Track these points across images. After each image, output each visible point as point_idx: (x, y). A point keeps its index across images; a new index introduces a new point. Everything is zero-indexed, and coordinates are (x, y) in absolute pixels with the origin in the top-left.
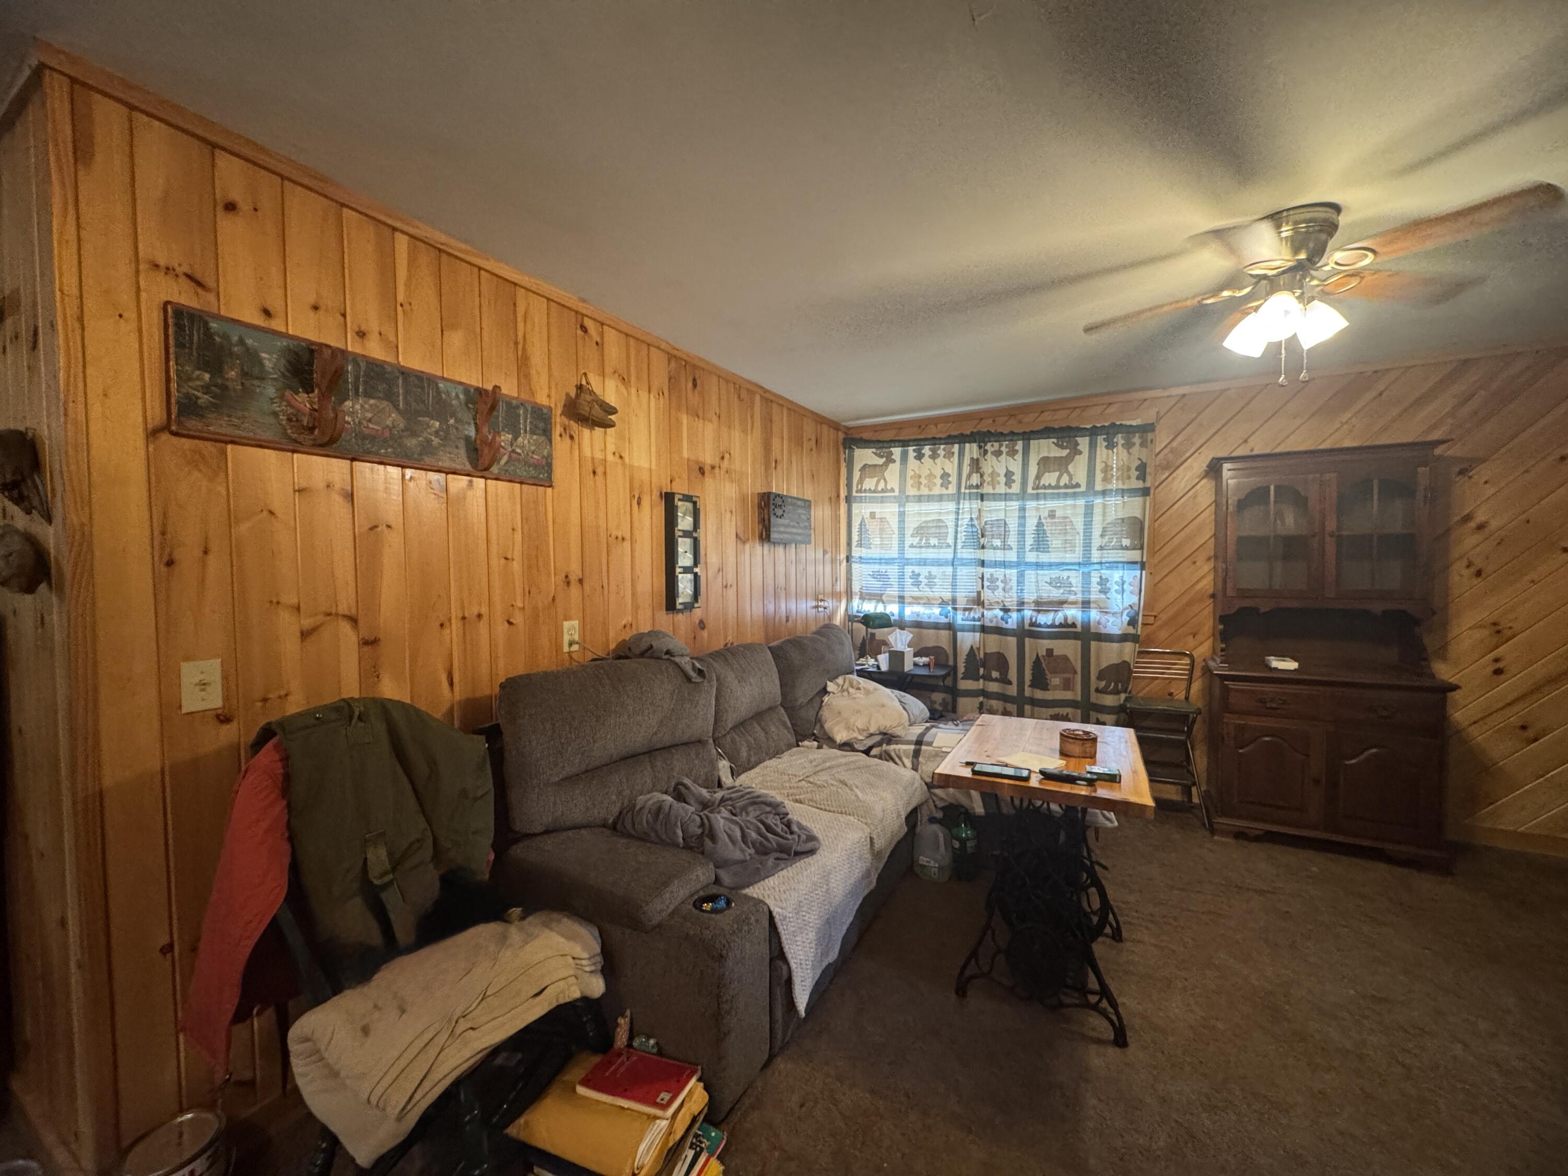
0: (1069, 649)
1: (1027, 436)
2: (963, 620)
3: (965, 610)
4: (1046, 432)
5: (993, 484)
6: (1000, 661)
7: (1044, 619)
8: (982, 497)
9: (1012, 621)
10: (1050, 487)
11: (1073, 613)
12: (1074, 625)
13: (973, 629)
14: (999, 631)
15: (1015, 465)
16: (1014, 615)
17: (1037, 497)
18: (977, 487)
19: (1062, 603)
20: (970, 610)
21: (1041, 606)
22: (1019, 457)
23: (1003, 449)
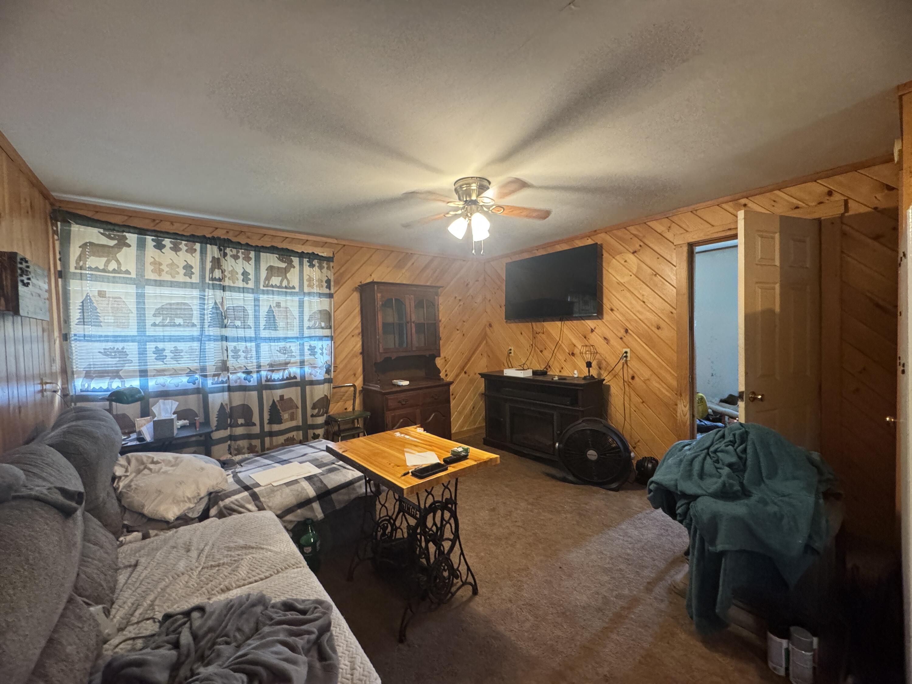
0: (293, 393)
1: (259, 249)
2: (213, 384)
3: (214, 375)
4: (272, 249)
5: (233, 278)
6: (246, 411)
7: (276, 376)
8: (224, 288)
9: (254, 380)
10: (276, 286)
11: (294, 370)
12: (295, 377)
13: (222, 390)
14: (243, 388)
15: (250, 268)
16: (255, 375)
17: (268, 292)
18: (220, 280)
19: (287, 364)
20: (218, 375)
21: (273, 367)
22: (252, 262)
23: (240, 254)
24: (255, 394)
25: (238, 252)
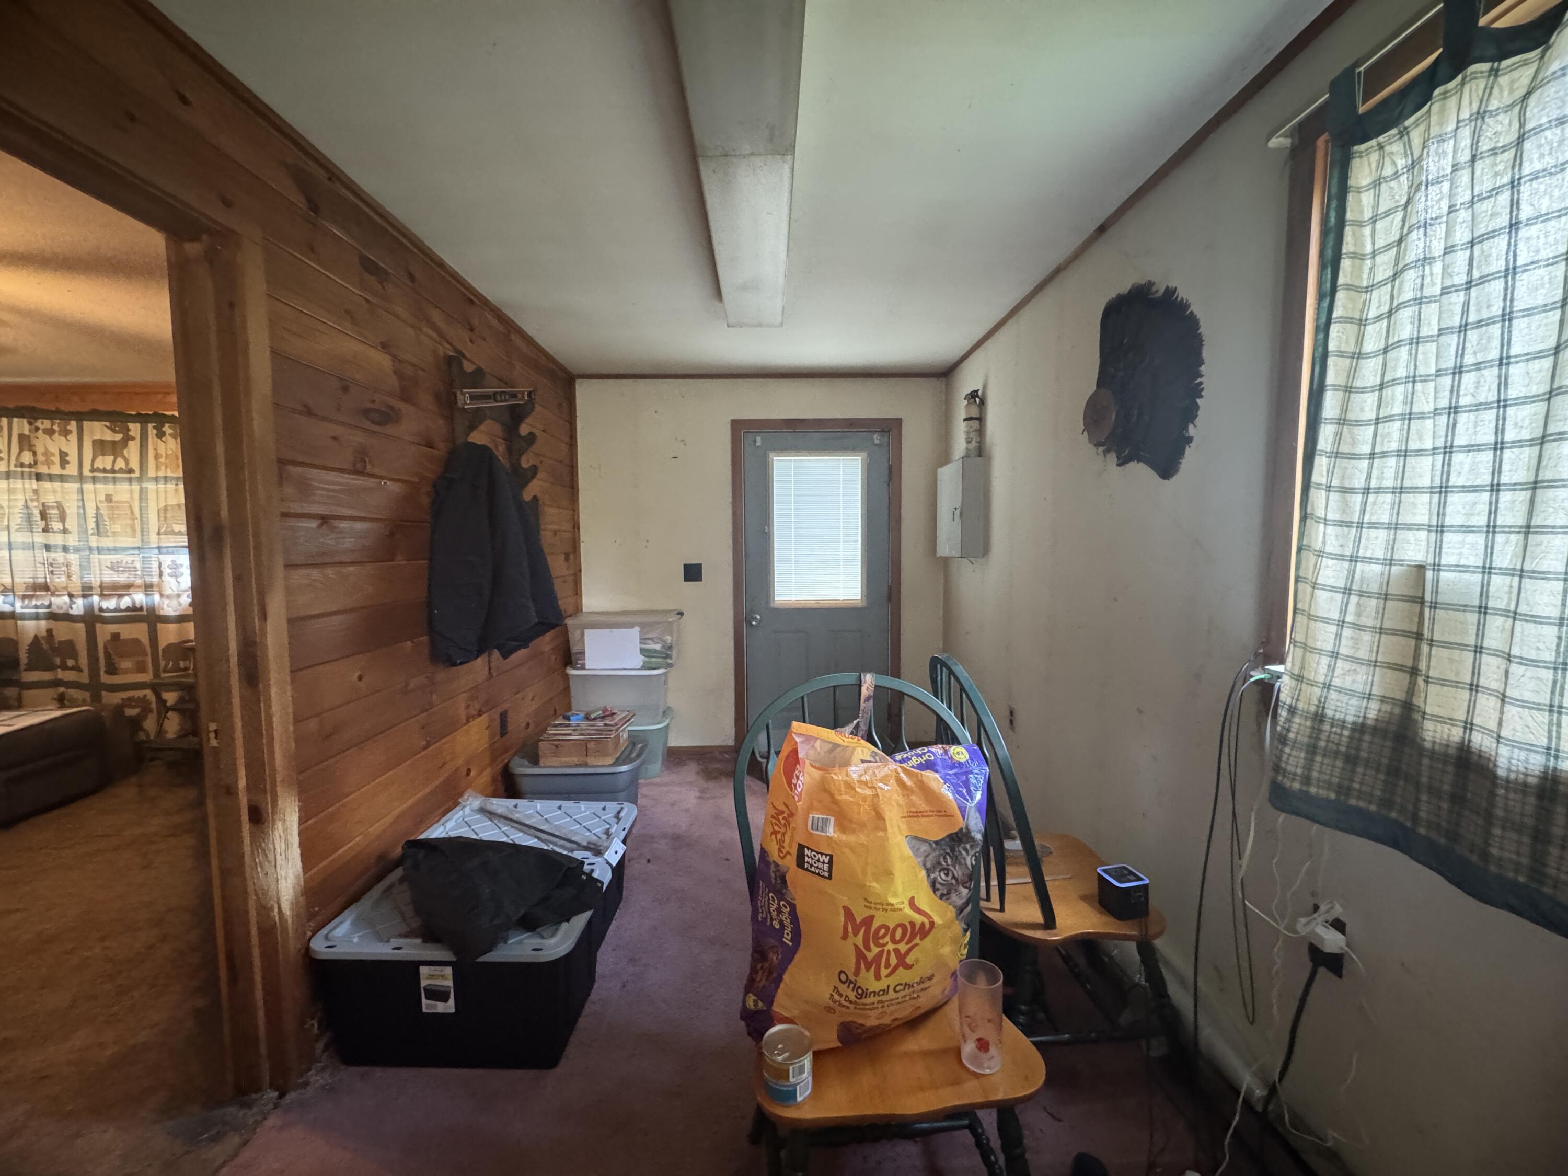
0: (139, 632)
1: (80, 417)
2: (22, 607)
3: (24, 597)
4: (98, 415)
5: (49, 463)
7: (110, 604)
8: (39, 477)
9: (78, 608)
10: (105, 471)
11: (139, 598)
13: (37, 617)
14: (67, 617)
15: (71, 447)
16: (80, 602)
17: (94, 480)
18: (30, 466)
19: (129, 586)
20: (31, 597)
22: (73, 438)
23: (56, 427)
24: (81, 627)
25: (53, 424)
